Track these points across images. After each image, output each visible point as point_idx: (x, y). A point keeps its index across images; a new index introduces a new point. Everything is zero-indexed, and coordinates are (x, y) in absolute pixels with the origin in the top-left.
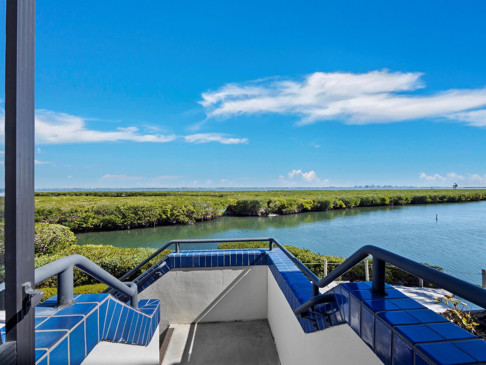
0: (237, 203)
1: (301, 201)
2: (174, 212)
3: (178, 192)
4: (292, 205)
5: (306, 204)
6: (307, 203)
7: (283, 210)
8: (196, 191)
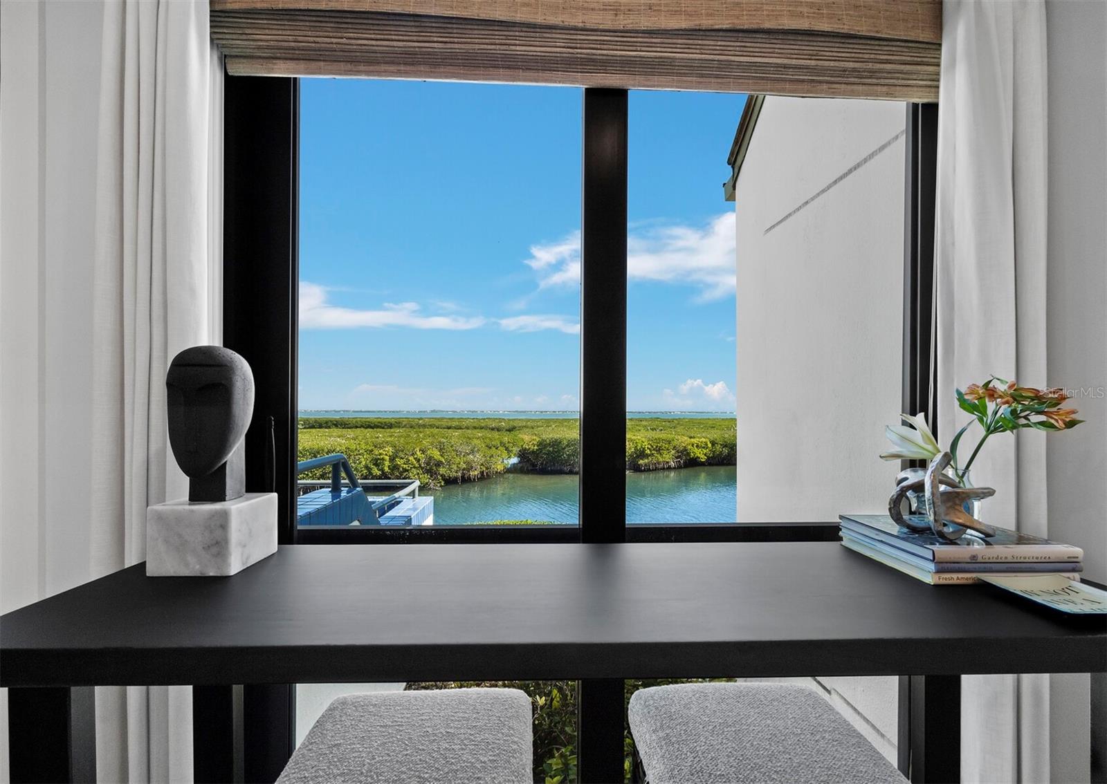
0: (540, 444)
1: (683, 440)
2: (399, 462)
3: (421, 419)
4: (662, 449)
5: (696, 450)
6: (697, 446)
7: (641, 462)
8: (458, 419)
